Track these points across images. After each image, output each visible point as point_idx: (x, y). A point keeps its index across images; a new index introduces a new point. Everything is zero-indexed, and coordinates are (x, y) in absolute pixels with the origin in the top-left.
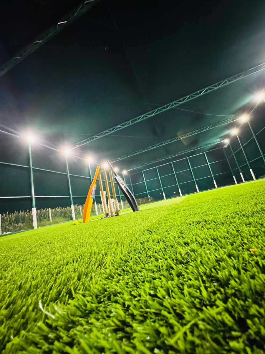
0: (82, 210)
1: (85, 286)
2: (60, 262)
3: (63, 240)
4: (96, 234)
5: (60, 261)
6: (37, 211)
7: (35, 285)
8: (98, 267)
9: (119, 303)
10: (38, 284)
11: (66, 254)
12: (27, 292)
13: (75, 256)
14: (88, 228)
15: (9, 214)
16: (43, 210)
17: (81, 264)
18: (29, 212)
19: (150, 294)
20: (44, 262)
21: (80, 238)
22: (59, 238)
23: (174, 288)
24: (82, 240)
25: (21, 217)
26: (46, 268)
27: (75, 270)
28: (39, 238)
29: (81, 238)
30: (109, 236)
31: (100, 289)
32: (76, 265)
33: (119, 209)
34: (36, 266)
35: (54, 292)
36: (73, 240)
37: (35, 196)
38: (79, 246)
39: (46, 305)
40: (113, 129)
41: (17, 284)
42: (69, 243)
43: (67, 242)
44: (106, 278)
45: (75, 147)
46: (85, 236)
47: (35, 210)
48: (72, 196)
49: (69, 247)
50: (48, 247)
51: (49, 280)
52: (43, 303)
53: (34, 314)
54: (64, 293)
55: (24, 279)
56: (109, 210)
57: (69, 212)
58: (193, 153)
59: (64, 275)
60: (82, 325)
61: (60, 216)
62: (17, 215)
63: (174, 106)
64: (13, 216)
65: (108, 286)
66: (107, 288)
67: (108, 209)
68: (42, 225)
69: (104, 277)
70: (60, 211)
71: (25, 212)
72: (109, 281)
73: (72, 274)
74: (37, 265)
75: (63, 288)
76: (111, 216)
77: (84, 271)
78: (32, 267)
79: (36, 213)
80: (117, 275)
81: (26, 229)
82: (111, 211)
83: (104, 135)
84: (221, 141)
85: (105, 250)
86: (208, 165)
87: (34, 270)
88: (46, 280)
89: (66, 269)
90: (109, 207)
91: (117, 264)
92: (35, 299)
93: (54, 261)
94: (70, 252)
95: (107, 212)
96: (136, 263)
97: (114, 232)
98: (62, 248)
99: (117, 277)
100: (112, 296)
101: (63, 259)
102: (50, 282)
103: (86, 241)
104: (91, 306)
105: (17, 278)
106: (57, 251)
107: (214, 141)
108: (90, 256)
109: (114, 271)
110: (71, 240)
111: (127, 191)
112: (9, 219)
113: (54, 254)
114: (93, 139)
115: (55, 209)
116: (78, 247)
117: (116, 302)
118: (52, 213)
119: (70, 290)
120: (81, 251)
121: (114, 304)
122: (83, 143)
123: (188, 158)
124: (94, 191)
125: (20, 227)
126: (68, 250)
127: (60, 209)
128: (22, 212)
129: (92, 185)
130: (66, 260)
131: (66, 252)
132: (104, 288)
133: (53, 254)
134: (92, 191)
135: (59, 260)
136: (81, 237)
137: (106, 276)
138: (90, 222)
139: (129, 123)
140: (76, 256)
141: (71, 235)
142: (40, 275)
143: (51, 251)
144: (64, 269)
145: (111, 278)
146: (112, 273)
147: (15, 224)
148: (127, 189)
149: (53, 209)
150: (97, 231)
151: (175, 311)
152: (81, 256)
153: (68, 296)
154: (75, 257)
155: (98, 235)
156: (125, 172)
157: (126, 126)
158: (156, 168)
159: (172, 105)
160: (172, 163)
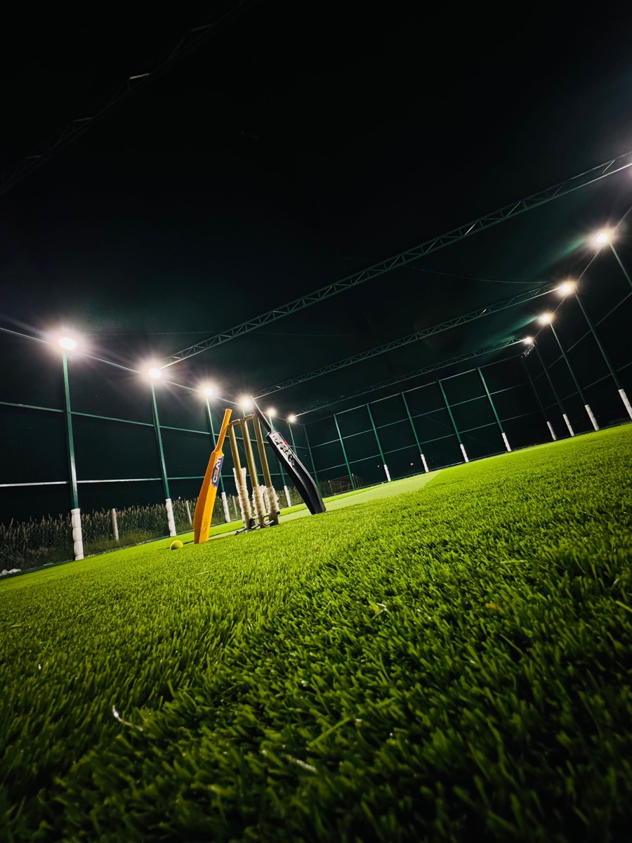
0: (191, 512)
1: (193, 679)
2: (147, 638)
3: (148, 589)
4: (221, 575)
5: (146, 635)
6: (83, 516)
7: (100, 682)
8: (218, 645)
9: (249, 704)
10: (105, 681)
11: (156, 621)
12: (86, 695)
13: (174, 625)
14: (204, 559)
15: (15, 526)
16: (97, 513)
17: (185, 641)
18: (64, 519)
19: (300, 686)
20: (113, 640)
21: (187, 583)
22: (139, 585)
23: (341, 674)
24: (191, 588)
25: (44, 532)
26: (118, 652)
27: (174, 651)
28: (93, 585)
29: (189, 584)
30: (247, 580)
31: (220, 682)
32: (176, 642)
33: (278, 509)
34: (96, 647)
35: (136, 692)
36: (171, 590)
37: (77, 480)
38: (183, 603)
39: (124, 712)
40: (262, 319)
41: (66, 683)
42: (163, 597)
43: (157, 595)
44: (232, 664)
45: (172, 361)
46: (196, 578)
47: (79, 515)
48: (166, 479)
49: (161, 605)
50: (116, 607)
51: (127, 673)
52: (119, 710)
53: (105, 727)
54: (154, 693)
55: (79, 674)
56: (256, 512)
57: (160, 516)
59: (154, 662)
60: (187, 738)
61: (140, 526)
62: (34, 526)
63: (405, 262)
64: (24, 530)
65: (233, 677)
66: (231, 680)
67: (253, 509)
68: (95, 550)
69: (229, 662)
70: (139, 516)
71: (54, 520)
72: (237, 668)
73: (170, 659)
74: (98, 646)
75: (154, 685)
76: (259, 527)
77: (190, 653)
78: (89, 649)
79: (82, 522)
80: (253, 659)
81: (57, 561)
82: (260, 513)
83: (242, 333)
84: (515, 341)
85: (235, 610)
86: (487, 397)
87: (94, 656)
88: (120, 671)
89: (157, 650)
90: (255, 506)
91: (254, 638)
92: (105, 704)
93: (133, 636)
94: (165, 617)
95: (251, 517)
96: (290, 635)
97: (259, 570)
98: (148, 609)
99: (252, 662)
100: (240, 693)
101: (151, 632)
102: (128, 676)
103: (199, 591)
104: (203, 710)
105: (63, 672)
106: (138, 616)
107: (503, 341)
108: (206, 623)
109: (247, 652)
110: (166, 590)
111: (297, 465)
112: (14, 538)
113: (132, 621)
114: (215, 343)
115: (127, 509)
116: (182, 606)
117: (245, 702)
118: (119, 519)
119: (167, 687)
120: (188, 614)
121: (241, 706)
122: (192, 352)
123: (440, 381)
124: (218, 468)
125: (42, 556)
126: (160, 612)
127: (138, 510)
128: (47, 519)
129: (215, 454)
130: (157, 635)
131: (157, 617)
132: (227, 681)
133: (128, 623)
134: (215, 468)
135: (143, 633)
136: (189, 580)
137: (233, 661)
138: (210, 541)
139: (301, 304)
140: (176, 625)
141: (166, 576)
142: (108, 665)
143: (125, 615)
144: (153, 651)
145: (241, 664)
146: (244, 655)
147: (29, 550)
148: (296, 462)
149: (122, 510)
150: (225, 566)
151: (330, 708)
152: (188, 624)
153: (162, 697)
154: (176, 628)
155: (225, 578)
156: (292, 419)
157: (293, 311)
158: (366, 406)
159: (400, 261)
160: (403, 395)
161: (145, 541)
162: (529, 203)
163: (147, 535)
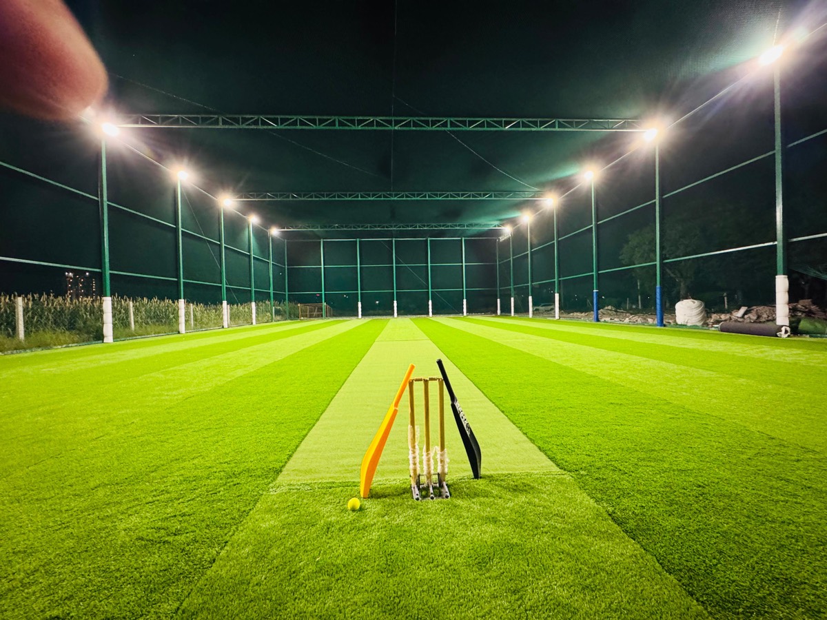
58: (442, 234)
61: (57, 324)
63: (449, 128)
70: (55, 309)
83: (253, 127)
84: (499, 226)
86: (462, 266)
107: (490, 223)
114: (211, 124)
122: (176, 121)
123: (429, 239)
127: (54, 300)
139: (333, 123)
156: (275, 232)
157: (321, 127)
158: (356, 241)
159: (445, 125)
160: (394, 242)
161: (67, 344)
162: (561, 125)
163: (69, 337)
